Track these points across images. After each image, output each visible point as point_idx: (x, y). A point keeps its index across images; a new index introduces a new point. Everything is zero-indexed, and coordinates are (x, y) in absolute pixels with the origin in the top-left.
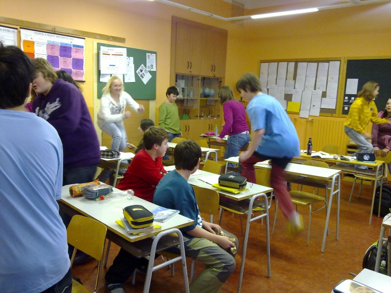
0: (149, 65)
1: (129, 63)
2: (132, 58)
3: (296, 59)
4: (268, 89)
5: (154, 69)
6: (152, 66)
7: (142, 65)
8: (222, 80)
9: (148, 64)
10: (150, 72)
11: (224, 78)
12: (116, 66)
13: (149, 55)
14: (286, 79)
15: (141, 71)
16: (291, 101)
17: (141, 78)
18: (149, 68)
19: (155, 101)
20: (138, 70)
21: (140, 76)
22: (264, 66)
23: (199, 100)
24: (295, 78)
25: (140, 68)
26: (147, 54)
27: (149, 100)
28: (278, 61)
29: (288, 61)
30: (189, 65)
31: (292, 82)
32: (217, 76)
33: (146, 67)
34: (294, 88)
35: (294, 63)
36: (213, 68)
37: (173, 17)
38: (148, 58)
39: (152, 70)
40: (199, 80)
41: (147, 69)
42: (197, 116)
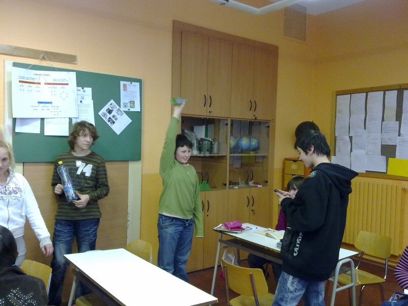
0: (127, 101)
1: (83, 98)
2: (89, 90)
3: (400, 85)
4: (351, 138)
5: (137, 108)
6: (132, 103)
7: (112, 101)
8: (271, 124)
9: (124, 99)
10: (129, 114)
11: (274, 120)
12: (53, 105)
13: (125, 86)
14: (383, 120)
15: (110, 112)
16: (394, 156)
17: (109, 124)
18: (125, 106)
19: (140, 162)
20: (104, 110)
21: (106, 120)
22: (343, 100)
23: (228, 158)
24: (399, 117)
25: (107, 106)
26: (122, 83)
27: (128, 161)
28: (367, 91)
29: (385, 89)
30: (208, 101)
31: (393, 124)
32: (260, 117)
33: (120, 106)
34: (399, 135)
35: (396, 91)
36: (253, 106)
37: (175, 23)
38: (124, 90)
39: (132, 110)
40: (227, 124)
41: (122, 109)
42: (225, 185)
